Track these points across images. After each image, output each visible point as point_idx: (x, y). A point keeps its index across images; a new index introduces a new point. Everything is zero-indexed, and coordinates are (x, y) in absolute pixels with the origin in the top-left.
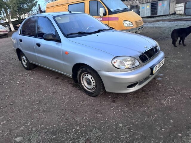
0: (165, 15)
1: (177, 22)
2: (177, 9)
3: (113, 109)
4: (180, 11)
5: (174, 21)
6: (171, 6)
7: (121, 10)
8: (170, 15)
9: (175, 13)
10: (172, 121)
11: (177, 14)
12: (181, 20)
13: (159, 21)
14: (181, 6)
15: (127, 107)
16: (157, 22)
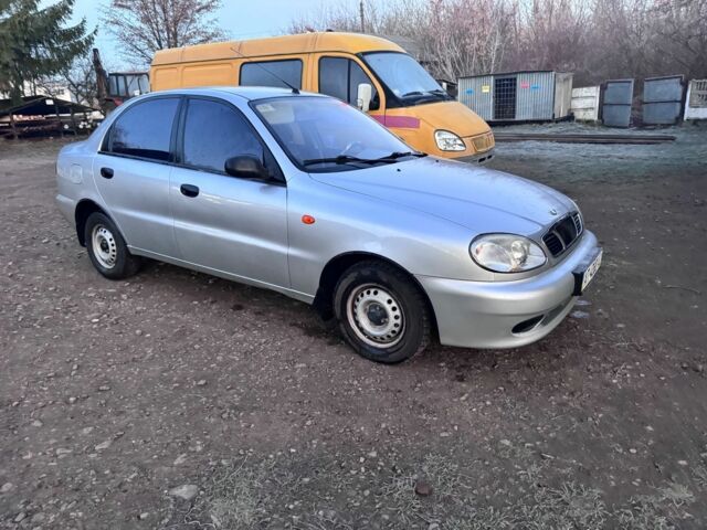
0: (540, 122)
1: (583, 145)
2: (577, 104)
3: (467, 399)
4: (586, 109)
5: (574, 142)
6: (560, 93)
7: (425, 94)
8: (557, 122)
9: (570, 118)
10: (650, 428)
11: (579, 121)
12: (593, 140)
13: (524, 138)
14: (589, 94)
15: (508, 394)
16: (518, 140)
